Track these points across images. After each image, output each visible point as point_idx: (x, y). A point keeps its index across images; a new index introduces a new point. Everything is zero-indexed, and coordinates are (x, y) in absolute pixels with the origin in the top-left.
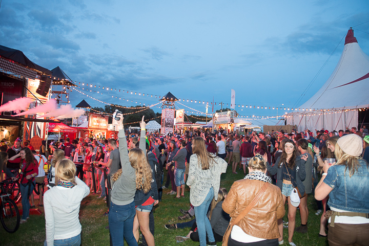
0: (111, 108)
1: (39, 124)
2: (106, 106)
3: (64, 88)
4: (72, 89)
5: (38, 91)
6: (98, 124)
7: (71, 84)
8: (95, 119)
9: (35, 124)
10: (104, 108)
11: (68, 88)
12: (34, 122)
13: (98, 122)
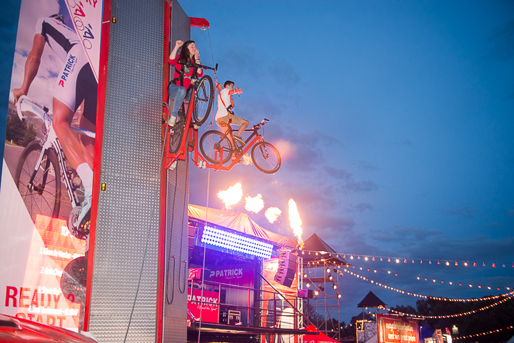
0: (429, 306)
1: (285, 337)
2: (418, 302)
3: (328, 271)
4: (343, 272)
5: (277, 279)
6: (397, 337)
7: (339, 262)
8: (390, 327)
9: (279, 339)
10: (415, 306)
11: (335, 271)
12: (277, 336)
13: (396, 332)
